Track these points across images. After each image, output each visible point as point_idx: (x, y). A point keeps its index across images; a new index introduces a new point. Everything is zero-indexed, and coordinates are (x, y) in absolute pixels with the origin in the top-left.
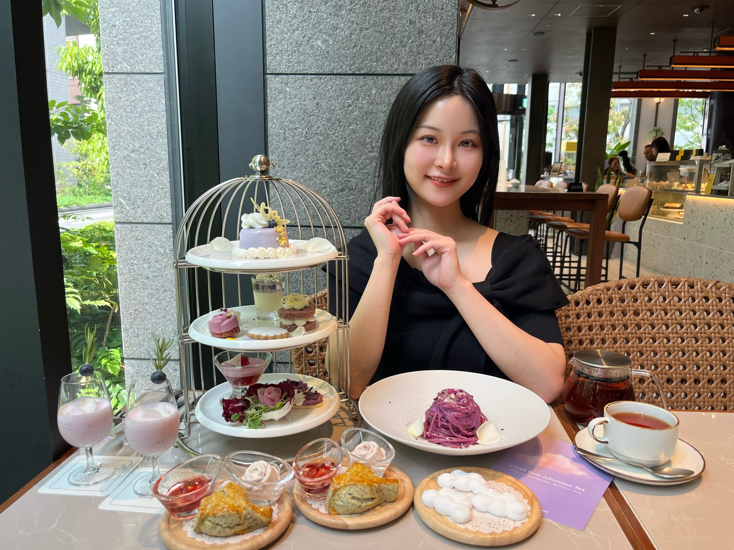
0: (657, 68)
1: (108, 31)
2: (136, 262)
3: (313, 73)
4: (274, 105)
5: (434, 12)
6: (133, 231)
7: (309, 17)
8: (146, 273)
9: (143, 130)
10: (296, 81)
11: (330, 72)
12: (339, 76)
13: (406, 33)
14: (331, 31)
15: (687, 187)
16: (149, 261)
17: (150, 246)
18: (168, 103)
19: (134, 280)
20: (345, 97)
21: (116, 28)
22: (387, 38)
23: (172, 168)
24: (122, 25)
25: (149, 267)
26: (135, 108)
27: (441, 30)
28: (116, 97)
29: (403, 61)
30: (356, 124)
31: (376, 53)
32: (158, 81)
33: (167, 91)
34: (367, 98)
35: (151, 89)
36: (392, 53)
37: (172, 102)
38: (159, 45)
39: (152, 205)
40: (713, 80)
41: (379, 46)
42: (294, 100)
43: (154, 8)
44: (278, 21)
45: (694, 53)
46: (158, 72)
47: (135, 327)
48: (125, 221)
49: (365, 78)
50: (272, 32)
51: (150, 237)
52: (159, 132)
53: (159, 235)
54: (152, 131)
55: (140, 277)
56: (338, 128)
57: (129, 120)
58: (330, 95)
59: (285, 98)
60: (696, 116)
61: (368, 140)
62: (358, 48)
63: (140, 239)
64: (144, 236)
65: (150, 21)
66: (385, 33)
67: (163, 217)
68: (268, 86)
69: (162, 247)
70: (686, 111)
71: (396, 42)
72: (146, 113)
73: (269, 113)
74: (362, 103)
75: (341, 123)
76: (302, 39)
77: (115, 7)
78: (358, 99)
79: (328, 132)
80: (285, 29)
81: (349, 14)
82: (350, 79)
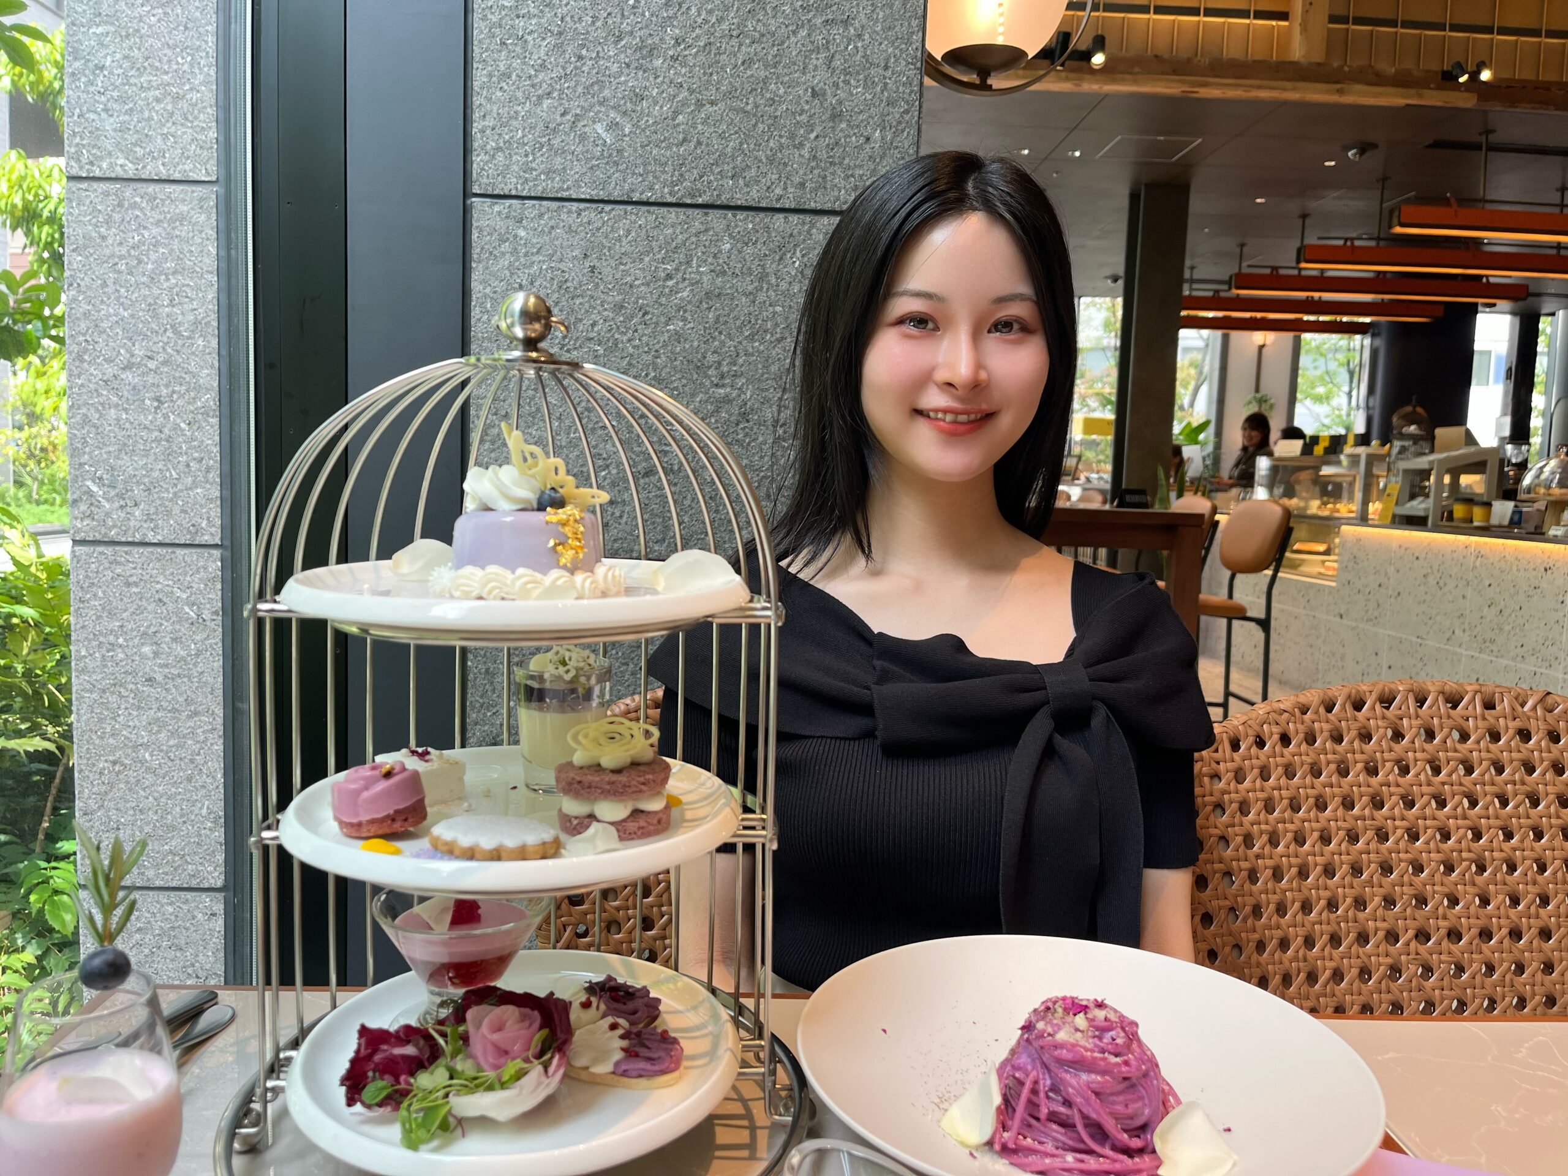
0: (1268, 271)
1: (83, 79)
2: (121, 640)
3: (583, 197)
4: (487, 268)
5: (866, 73)
6: (118, 563)
7: (576, 68)
8: (147, 669)
9: (155, 316)
10: (541, 215)
11: (625, 198)
12: (644, 208)
13: (804, 118)
14: (628, 104)
15: (1338, 511)
16: (155, 639)
17: (160, 600)
18: (223, 253)
19: (115, 685)
20: (659, 256)
21: (106, 73)
22: (760, 125)
23: (226, 411)
24: (121, 67)
25: (156, 654)
26: (140, 262)
27: (882, 115)
28: (94, 234)
29: (797, 180)
30: (684, 319)
31: (733, 158)
32: (201, 200)
33: (222, 225)
34: (710, 260)
35: (182, 218)
36: (771, 160)
37: (233, 252)
38: (208, 115)
39: (171, 500)
40: (1380, 297)
41: (741, 144)
42: (535, 258)
43: (201, 30)
44: (504, 74)
45: (1346, 240)
46: (203, 179)
47: (111, 805)
48: (98, 537)
49: (706, 214)
50: (489, 100)
51: (161, 579)
52: (196, 323)
53: (185, 575)
54: (180, 318)
55: (129, 678)
56: (640, 327)
57: (123, 290)
58: (623, 250)
59: (515, 251)
60: (1335, 374)
61: (711, 358)
62: (692, 145)
63: (136, 584)
64: (147, 577)
65: (189, 58)
66: (755, 115)
67: (197, 529)
68: (475, 224)
69: (193, 605)
70: (1316, 364)
71: (781, 136)
72: (166, 275)
73: (476, 286)
74: (698, 272)
75: (648, 317)
76: (558, 117)
77: (106, 23)
78: (688, 263)
79: (617, 336)
80: (519, 94)
81: (670, 67)
82: (672, 214)
